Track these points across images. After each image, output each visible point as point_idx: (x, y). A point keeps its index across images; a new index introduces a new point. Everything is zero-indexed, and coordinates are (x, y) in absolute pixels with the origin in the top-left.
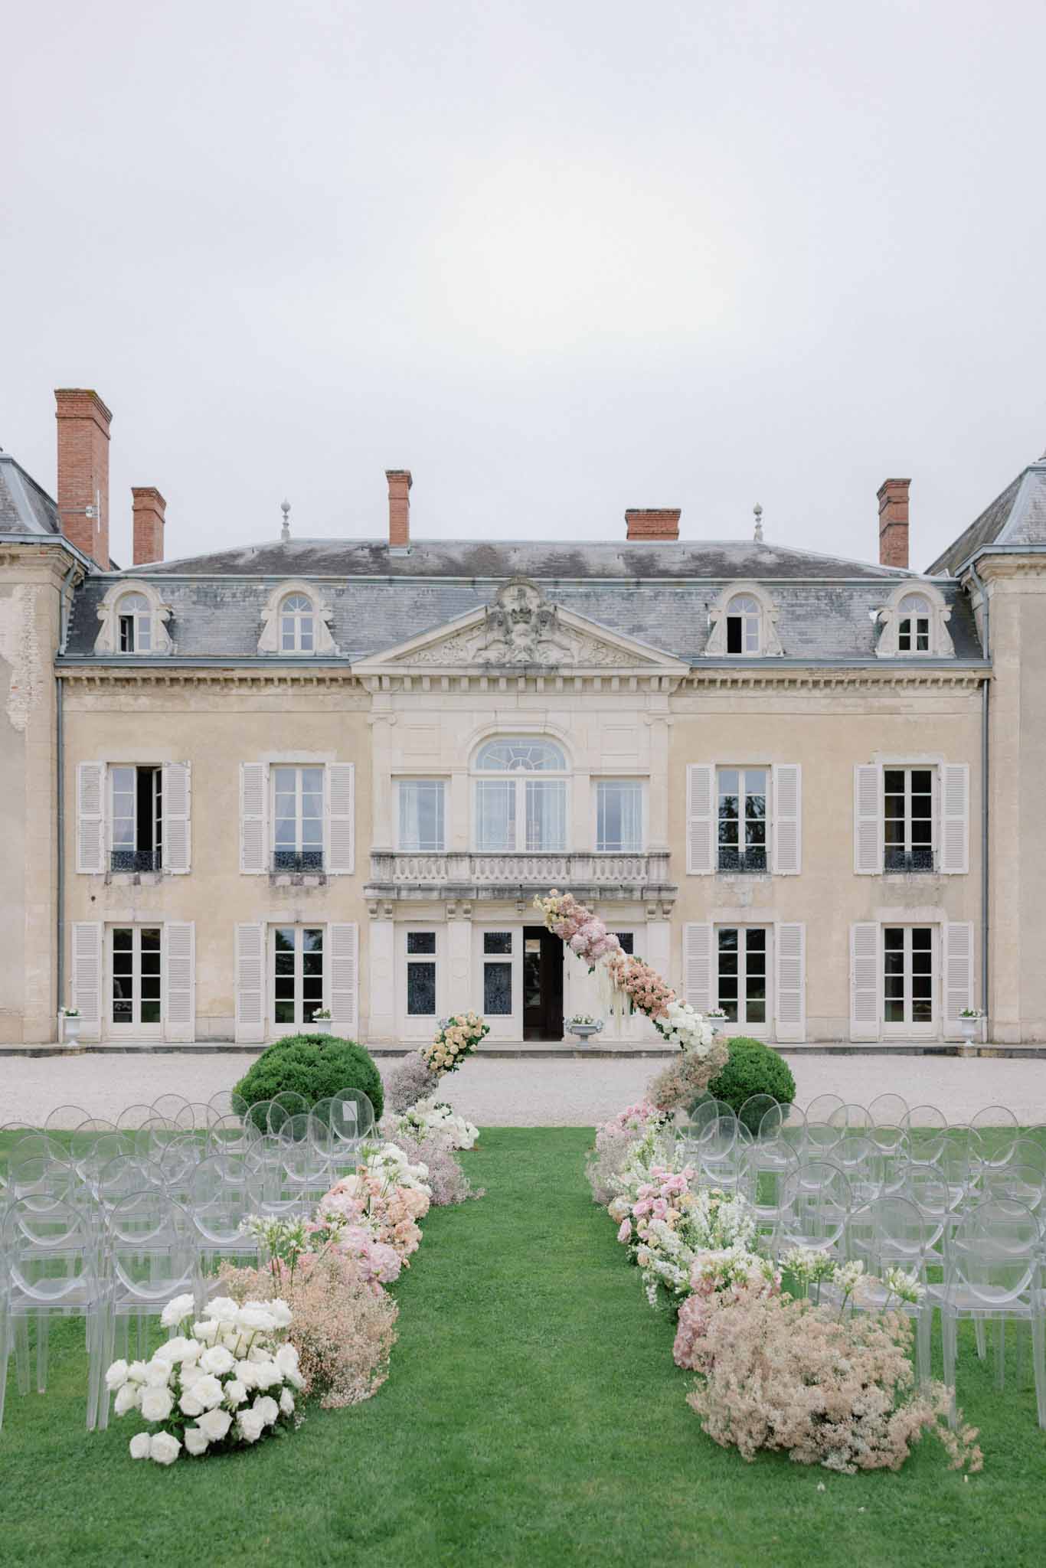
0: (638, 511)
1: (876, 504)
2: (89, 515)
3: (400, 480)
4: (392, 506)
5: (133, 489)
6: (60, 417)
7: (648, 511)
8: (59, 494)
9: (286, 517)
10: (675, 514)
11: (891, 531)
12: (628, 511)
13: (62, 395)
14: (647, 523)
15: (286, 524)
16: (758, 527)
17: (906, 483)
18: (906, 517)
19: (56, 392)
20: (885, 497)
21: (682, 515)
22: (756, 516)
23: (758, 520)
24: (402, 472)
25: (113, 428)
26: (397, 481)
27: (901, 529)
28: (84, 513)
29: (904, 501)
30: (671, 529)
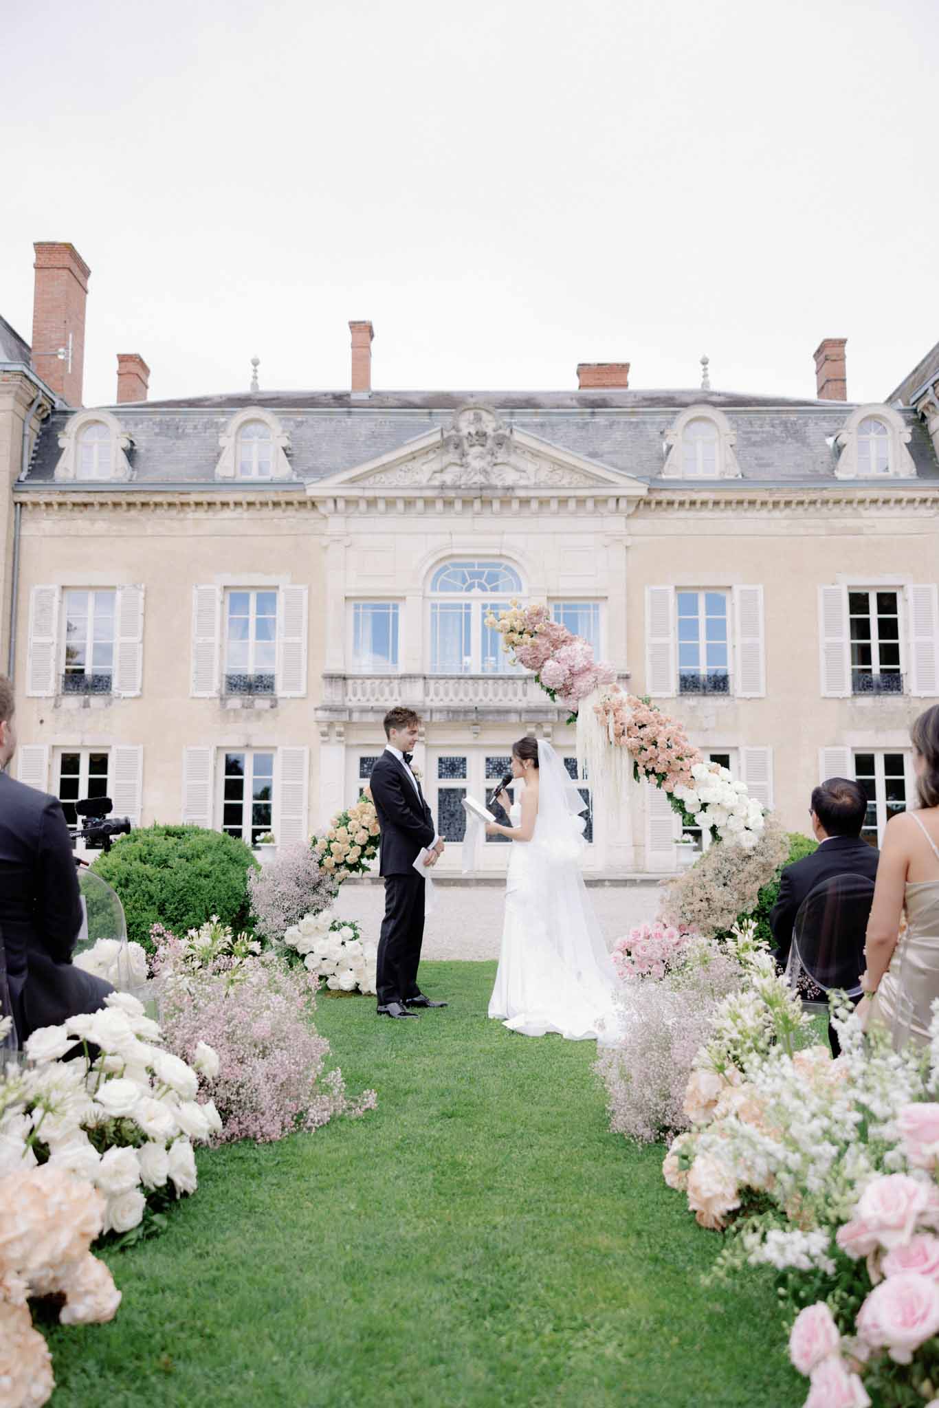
0: (589, 365)
1: (813, 365)
2: (61, 357)
3: (363, 331)
4: (354, 354)
5: (118, 355)
6: (38, 267)
7: (599, 365)
8: (34, 337)
9: (255, 371)
10: (624, 368)
11: (830, 386)
12: (580, 365)
13: (40, 247)
14: (597, 376)
15: (255, 377)
16: (705, 376)
17: (842, 342)
18: (844, 374)
19: (35, 244)
20: (822, 357)
21: (631, 369)
22: (702, 367)
23: (705, 369)
24: (364, 322)
25: (91, 283)
26: (360, 331)
27: (839, 384)
28: (56, 355)
29: (841, 358)
30: (621, 382)
